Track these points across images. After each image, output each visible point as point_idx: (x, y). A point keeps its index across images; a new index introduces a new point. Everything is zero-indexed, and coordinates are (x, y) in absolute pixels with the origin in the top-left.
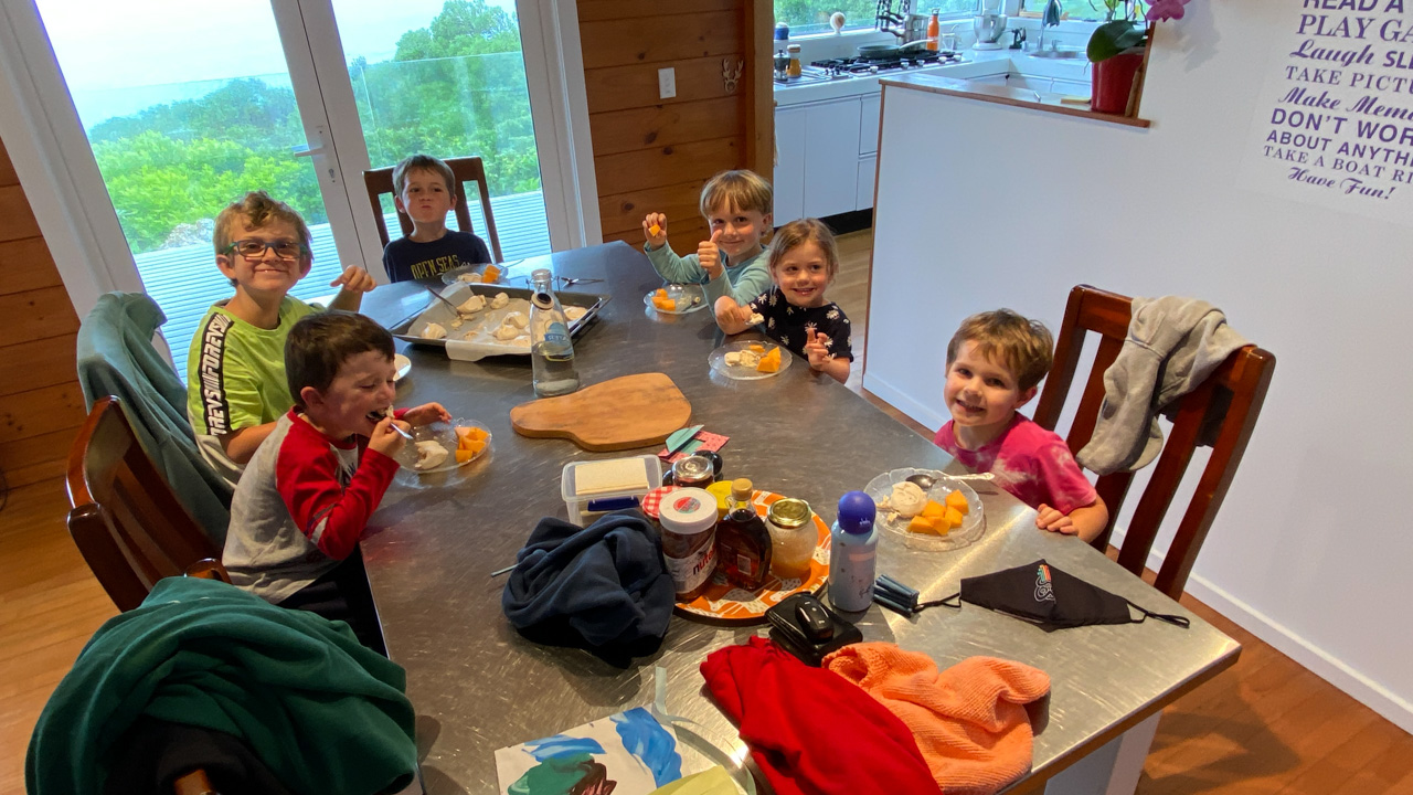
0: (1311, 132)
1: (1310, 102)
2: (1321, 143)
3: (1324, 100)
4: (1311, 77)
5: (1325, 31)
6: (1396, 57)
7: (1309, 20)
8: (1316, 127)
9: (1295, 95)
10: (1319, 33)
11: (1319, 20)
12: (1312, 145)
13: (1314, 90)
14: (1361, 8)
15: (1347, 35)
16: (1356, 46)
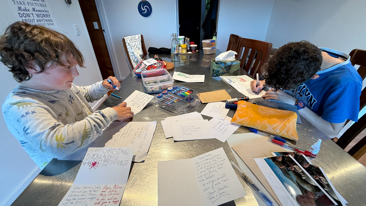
0: (29, 18)
1: (24, 10)
2: (33, 20)
3: (26, 10)
4: (20, 4)
8: (30, 17)
9: (20, 8)
12: (32, 21)
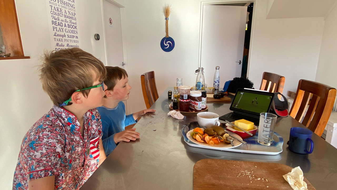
1: (60, 46)
4: (59, 40)
5: (57, 30)
6: (68, 36)
7: (54, 28)
9: (57, 45)
10: (57, 31)
11: (56, 28)
13: (60, 43)
14: (61, 26)
15: (61, 31)
16: (62, 34)
